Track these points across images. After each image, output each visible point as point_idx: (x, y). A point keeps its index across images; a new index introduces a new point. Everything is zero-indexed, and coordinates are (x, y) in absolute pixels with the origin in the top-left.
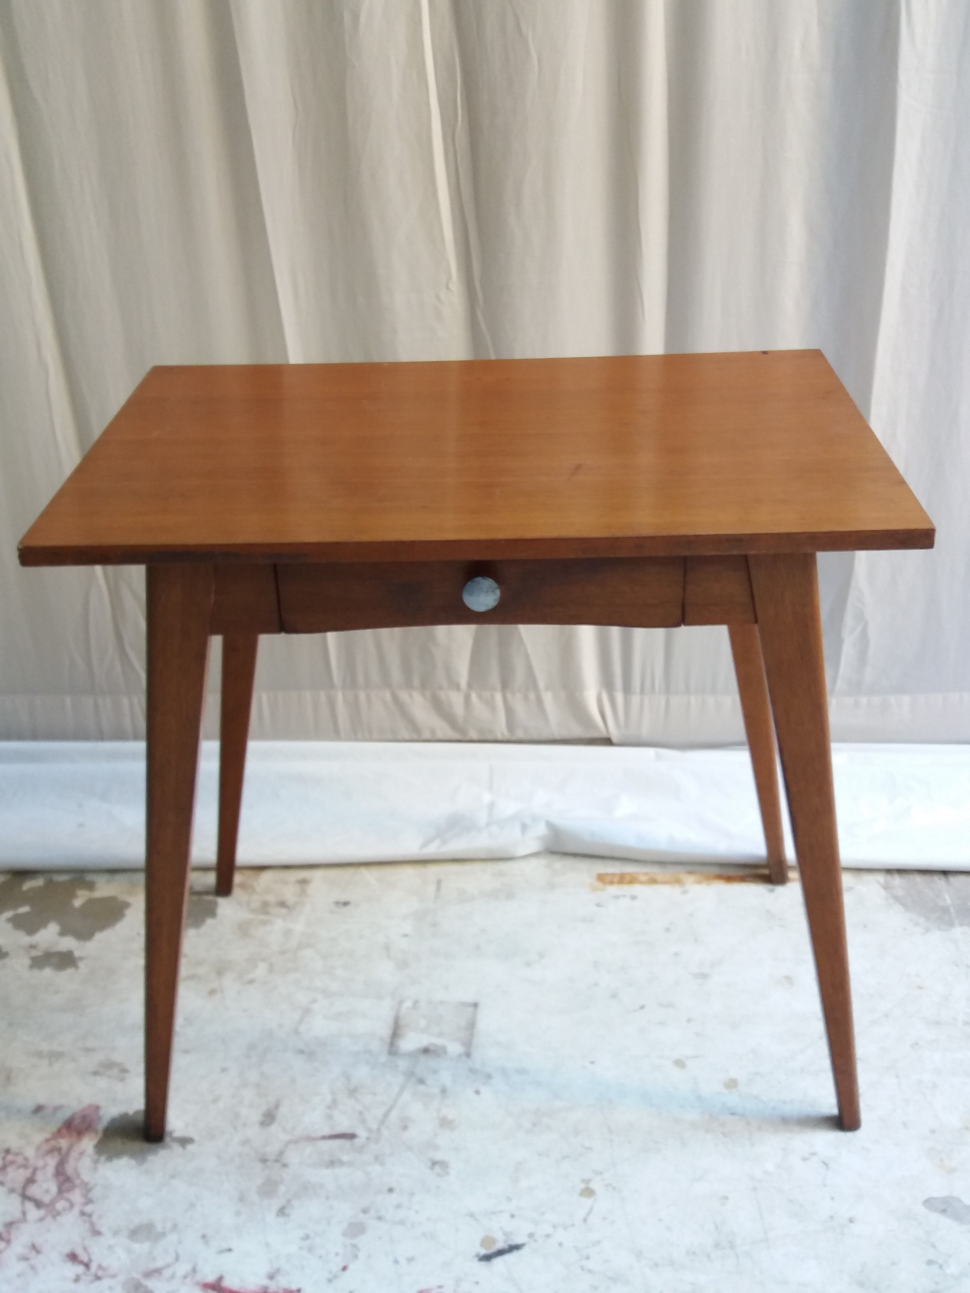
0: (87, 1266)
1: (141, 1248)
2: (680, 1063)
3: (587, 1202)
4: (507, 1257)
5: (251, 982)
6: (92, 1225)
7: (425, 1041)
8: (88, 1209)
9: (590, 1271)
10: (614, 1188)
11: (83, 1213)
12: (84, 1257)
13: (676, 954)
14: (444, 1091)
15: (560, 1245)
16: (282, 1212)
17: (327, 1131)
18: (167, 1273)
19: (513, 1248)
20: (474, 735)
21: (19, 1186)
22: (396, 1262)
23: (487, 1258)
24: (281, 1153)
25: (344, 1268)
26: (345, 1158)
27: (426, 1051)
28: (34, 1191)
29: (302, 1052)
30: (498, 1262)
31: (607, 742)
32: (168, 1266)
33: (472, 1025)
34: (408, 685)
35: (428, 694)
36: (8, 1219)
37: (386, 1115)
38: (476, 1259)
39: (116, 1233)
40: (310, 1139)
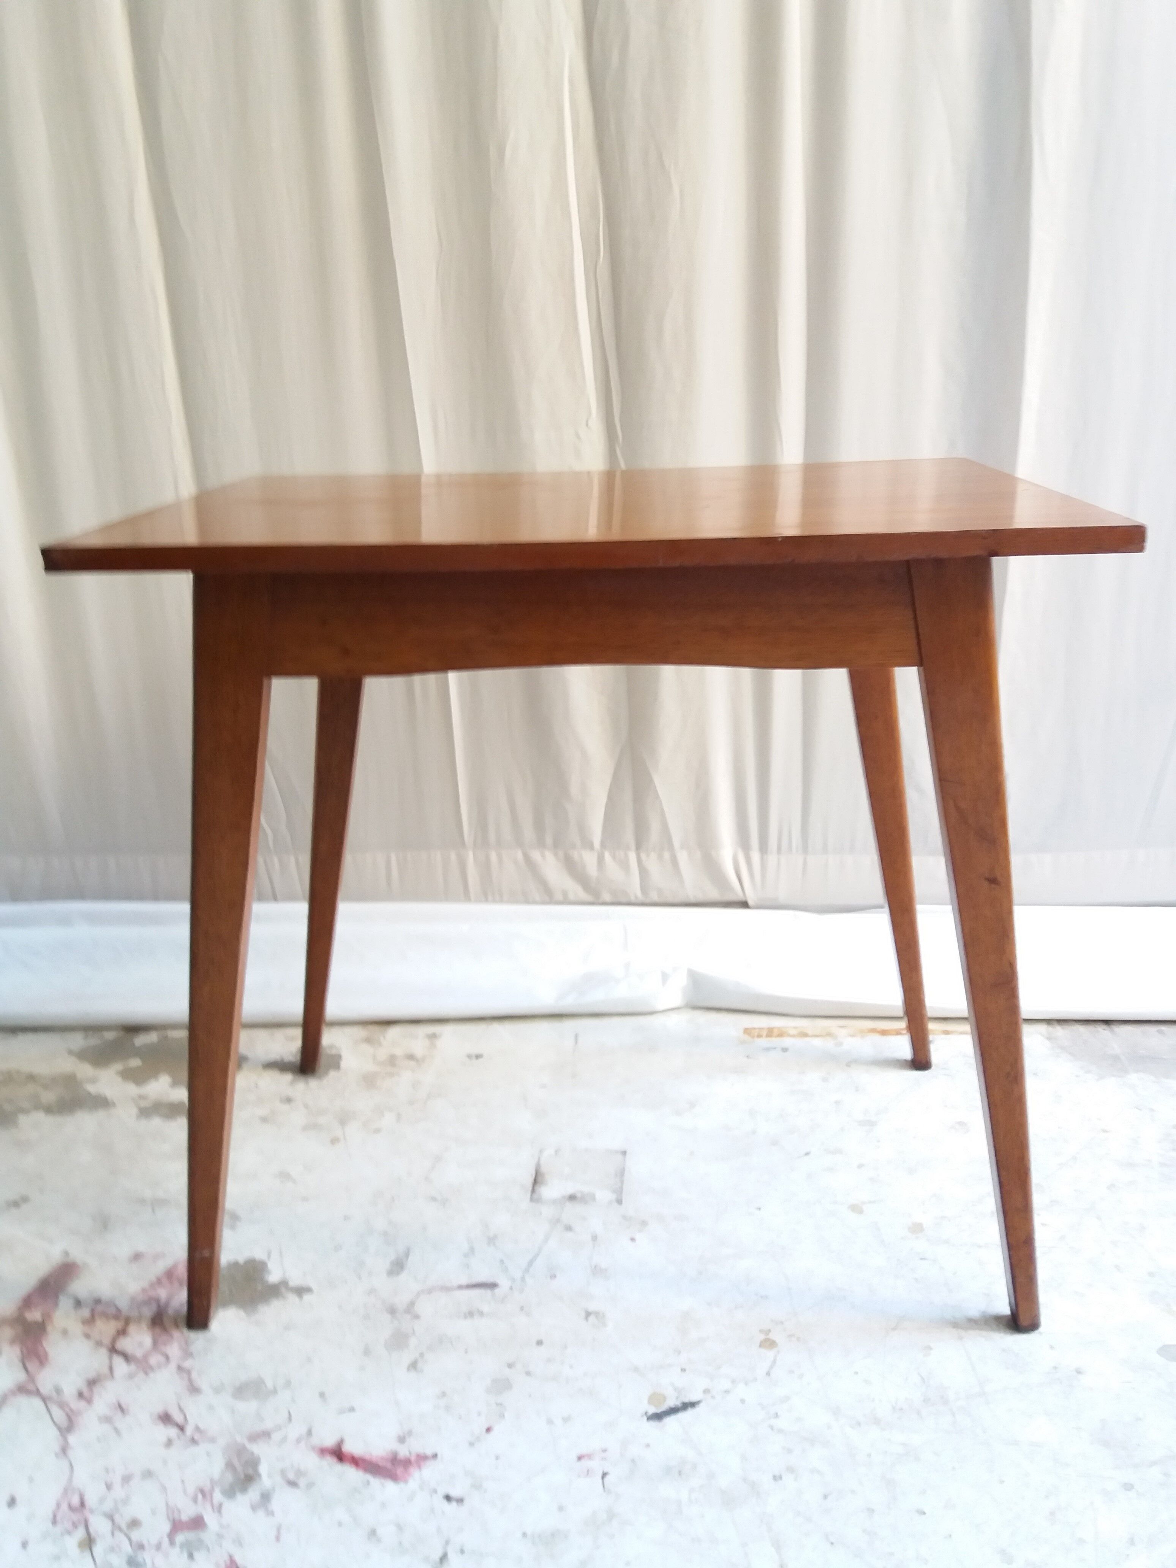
0: (182, 1428)
1: (248, 1407)
2: (856, 1209)
3: (770, 1354)
4: (681, 1415)
5: (377, 1131)
6: (190, 1381)
7: (570, 1188)
8: (187, 1364)
9: (780, 1431)
10: (798, 1339)
11: (180, 1368)
12: (178, 1417)
13: (837, 1103)
14: (594, 1238)
15: (743, 1401)
16: (413, 1366)
17: (464, 1281)
18: (276, 1436)
19: (687, 1406)
20: (607, 897)
21: (107, 1341)
22: (550, 1422)
23: (658, 1417)
24: (412, 1304)
25: (488, 1430)
26: (485, 1309)
27: (572, 1198)
28: (124, 1344)
29: (434, 1199)
30: (671, 1421)
31: (745, 905)
32: (278, 1428)
33: (621, 1173)
34: (541, 844)
35: (561, 853)
36: (91, 1375)
37: (531, 1263)
38: (645, 1418)
39: (218, 1390)
40: (446, 1289)
